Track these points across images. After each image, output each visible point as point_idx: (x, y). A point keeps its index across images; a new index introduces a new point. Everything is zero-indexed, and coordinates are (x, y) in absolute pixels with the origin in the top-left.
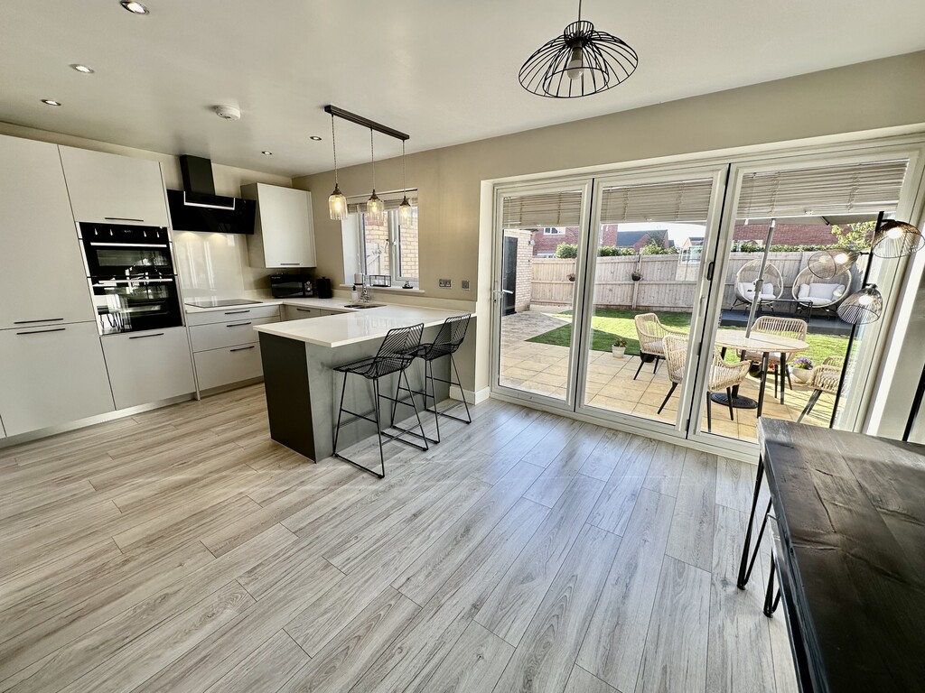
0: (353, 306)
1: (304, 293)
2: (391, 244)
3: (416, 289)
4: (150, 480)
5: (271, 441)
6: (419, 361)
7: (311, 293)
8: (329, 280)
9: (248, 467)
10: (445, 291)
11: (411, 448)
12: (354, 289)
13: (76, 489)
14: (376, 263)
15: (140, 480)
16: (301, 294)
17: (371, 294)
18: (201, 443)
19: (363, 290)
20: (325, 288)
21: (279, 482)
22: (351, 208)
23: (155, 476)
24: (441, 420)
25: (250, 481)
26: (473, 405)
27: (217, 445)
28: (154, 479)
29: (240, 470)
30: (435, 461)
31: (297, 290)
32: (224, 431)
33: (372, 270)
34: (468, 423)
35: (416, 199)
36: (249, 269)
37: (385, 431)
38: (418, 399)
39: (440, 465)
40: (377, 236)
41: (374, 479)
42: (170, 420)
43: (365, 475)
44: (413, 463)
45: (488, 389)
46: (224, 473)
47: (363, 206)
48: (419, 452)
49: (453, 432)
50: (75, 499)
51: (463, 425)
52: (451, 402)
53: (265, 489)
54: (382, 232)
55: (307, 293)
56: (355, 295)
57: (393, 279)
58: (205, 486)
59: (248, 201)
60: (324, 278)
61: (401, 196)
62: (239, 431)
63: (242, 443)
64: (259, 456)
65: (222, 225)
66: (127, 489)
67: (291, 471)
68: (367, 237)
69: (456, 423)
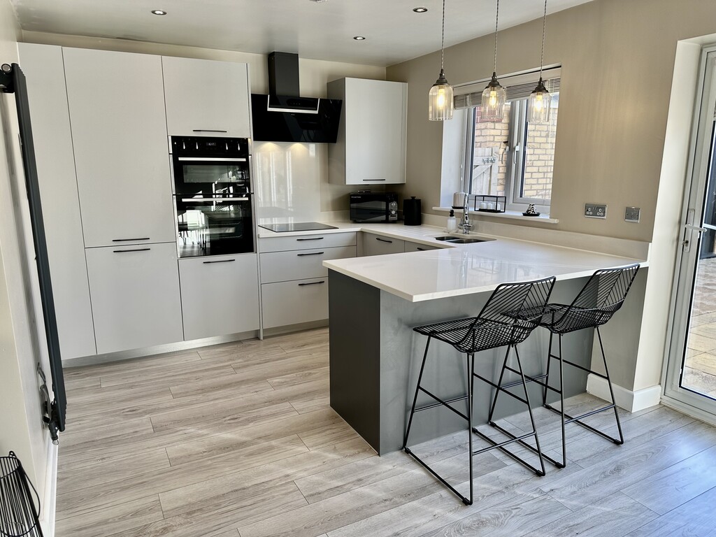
0: (448, 238)
1: (387, 218)
2: (512, 149)
3: (544, 217)
4: (200, 432)
5: (330, 410)
6: (542, 333)
7: (396, 218)
8: (419, 201)
9: (299, 441)
10: (594, 222)
11: (517, 466)
12: (452, 214)
13: (138, 425)
14: (486, 177)
15: (191, 430)
16: (383, 218)
17: (475, 222)
18: (256, 396)
19: (464, 217)
20: (413, 212)
21: (332, 472)
22: (458, 101)
23: (206, 428)
24: (571, 428)
25: (299, 461)
26: (627, 411)
27: (271, 402)
28: (204, 431)
29: (292, 442)
30: (556, 498)
31: (379, 213)
32: (281, 384)
33: (479, 187)
34: (617, 443)
35: (558, 80)
36: (327, 186)
37: (479, 428)
38: (534, 390)
39: (563, 507)
40: (491, 137)
41: (455, 503)
42: (230, 360)
43: (444, 493)
44: (519, 492)
45: (659, 389)
46: (273, 443)
47: (477, 98)
48: (529, 475)
49: (589, 453)
50: (137, 437)
51: (609, 445)
52: (587, 400)
53: (315, 478)
54: (499, 131)
55: (391, 218)
56: (452, 223)
57: (510, 201)
58: (251, 454)
59: (334, 101)
60: (413, 198)
61: (535, 78)
62: (295, 388)
63: (298, 405)
64: (313, 428)
65: (305, 132)
66: (179, 438)
67: (349, 460)
68: (476, 139)
69: (596, 438)
